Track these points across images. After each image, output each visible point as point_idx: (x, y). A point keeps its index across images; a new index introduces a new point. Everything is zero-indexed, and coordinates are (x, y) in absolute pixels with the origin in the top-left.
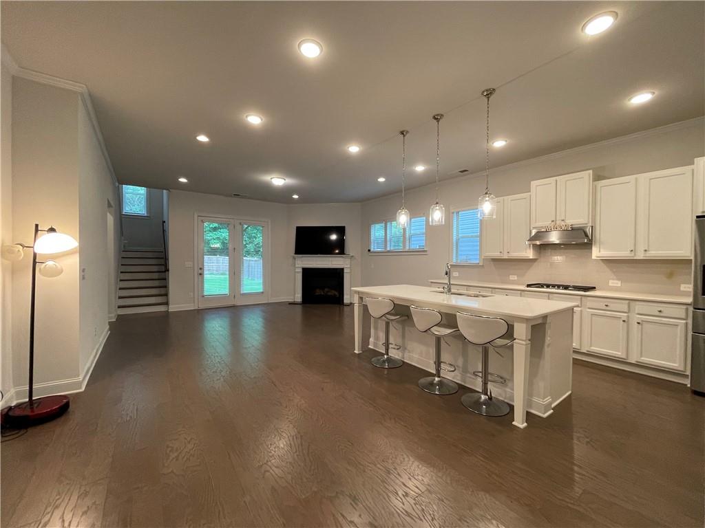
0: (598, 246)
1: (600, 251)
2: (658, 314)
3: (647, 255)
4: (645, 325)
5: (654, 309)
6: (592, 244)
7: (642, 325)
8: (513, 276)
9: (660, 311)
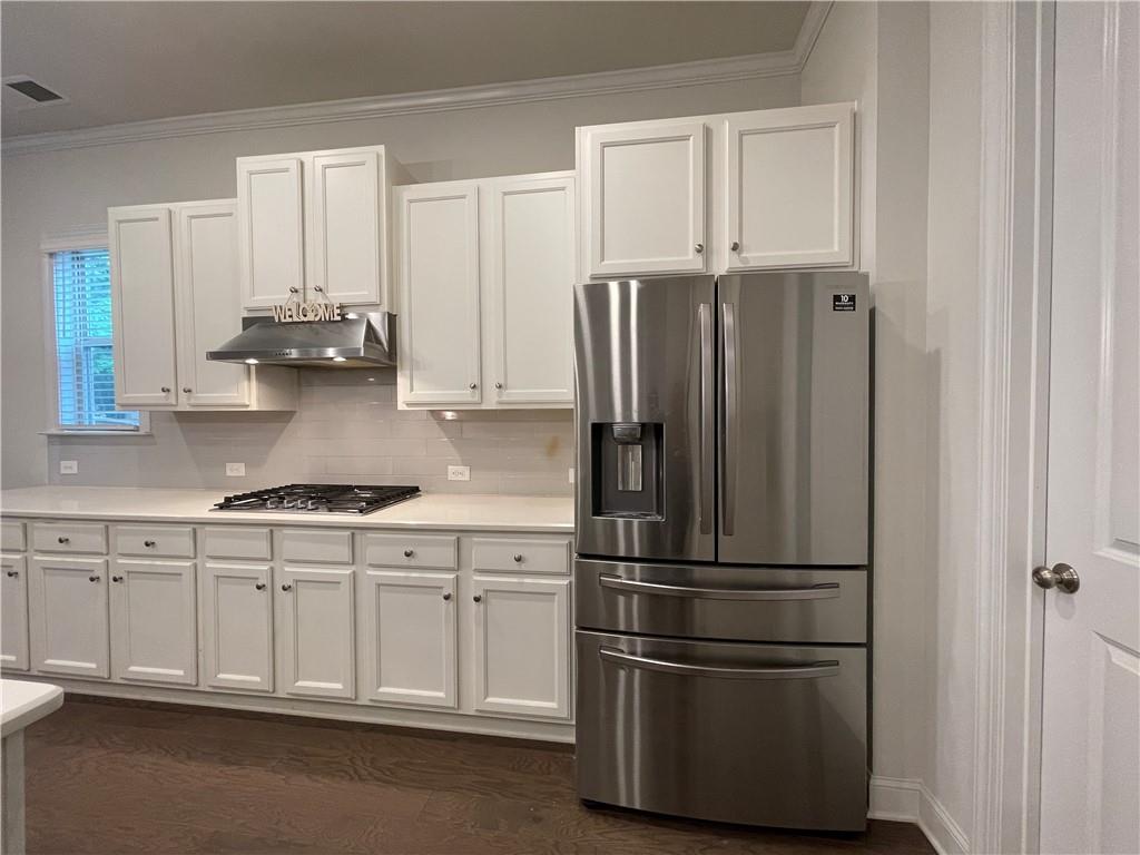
0: (408, 372)
1: (412, 390)
2: (515, 566)
3: (504, 399)
4: (494, 602)
5: (503, 553)
6: (394, 369)
7: (486, 602)
8: (236, 465)
9: (519, 560)
